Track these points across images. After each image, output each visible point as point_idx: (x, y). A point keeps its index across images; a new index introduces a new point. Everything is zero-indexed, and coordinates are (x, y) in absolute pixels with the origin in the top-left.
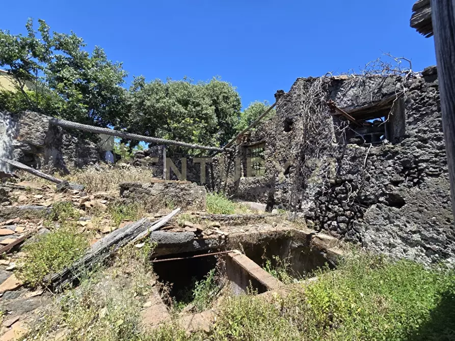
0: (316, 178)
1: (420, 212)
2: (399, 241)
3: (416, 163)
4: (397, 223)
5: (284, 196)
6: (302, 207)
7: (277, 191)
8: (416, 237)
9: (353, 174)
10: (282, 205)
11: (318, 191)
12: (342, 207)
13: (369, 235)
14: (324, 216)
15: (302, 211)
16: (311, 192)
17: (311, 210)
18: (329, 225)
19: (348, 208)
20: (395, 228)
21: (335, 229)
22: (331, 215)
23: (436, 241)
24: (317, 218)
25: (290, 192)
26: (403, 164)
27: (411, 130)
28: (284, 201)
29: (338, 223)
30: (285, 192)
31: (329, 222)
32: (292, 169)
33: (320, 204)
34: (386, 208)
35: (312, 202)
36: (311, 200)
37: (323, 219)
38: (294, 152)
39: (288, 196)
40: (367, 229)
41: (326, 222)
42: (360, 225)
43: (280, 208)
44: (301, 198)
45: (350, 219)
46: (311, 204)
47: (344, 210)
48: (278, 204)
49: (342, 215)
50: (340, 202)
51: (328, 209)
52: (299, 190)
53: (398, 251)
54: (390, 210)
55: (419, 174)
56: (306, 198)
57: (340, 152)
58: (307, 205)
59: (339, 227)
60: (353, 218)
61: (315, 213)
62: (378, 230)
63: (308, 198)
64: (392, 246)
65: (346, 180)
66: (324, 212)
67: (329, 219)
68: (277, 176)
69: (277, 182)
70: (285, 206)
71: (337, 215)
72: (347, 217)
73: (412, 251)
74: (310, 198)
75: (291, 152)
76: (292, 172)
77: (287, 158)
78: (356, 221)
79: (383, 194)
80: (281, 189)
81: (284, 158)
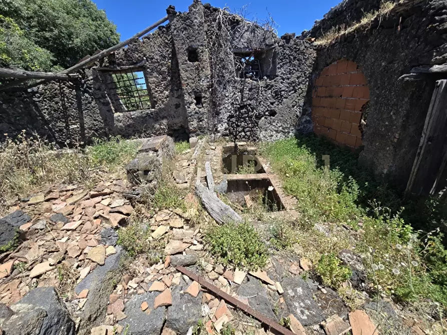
1: (282, 116)
2: (275, 133)
3: (280, 92)
4: (274, 124)
5: (200, 125)
6: (218, 129)
7: (192, 121)
8: (281, 128)
9: (251, 100)
10: (199, 132)
11: (230, 115)
12: (246, 122)
13: (261, 135)
14: (236, 131)
15: (219, 132)
16: (224, 116)
17: (226, 129)
18: (240, 136)
19: (250, 122)
20: (273, 127)
21: (244, 137)
22: (240, 129)
23: (286, 128)
24: (231, 133)
25: (206, 120)
26: (275, 92)
27: (280, 71)
28: (200, 128)
29: (245, 133)
30: (201, 121)
31: (240, 134)
32: (204, 100)
33: (232, 124)
34: (269, 118)
36: (225, 122)
37: (236, 133)
38: (204, 83)
39: (204, 124)
40: (261, 131)
41: (238, 135)
42: (258, 131)
43: (198, 135)
44: (216, 123)
45: (252, 128)
46: (225, 125)
47: (248, 124)
48: (194, 132)
49: (247, 127)
50: (245, 120)
51: (238, 126)
52: (214, 117)
53: (273, 138)
54: (271, 118)
55: (281, 98)
56: (220, 121)
57: (241, 85)
58: (222, 127)
59: (246, 135)
60: (253, 127)
61: (229, 131)
62: (266, 130)
63: (222, 121)
64: (272, 136)
65: (247, 105)
66: (235, 129)
67: (240, 132)
68: (189, 108)
69: (190, 113)
70: (203, 132)
71: (244, 128)
72: (250, 127)
73: (279, 135)
75: (201, 84)
76: (205, 102)
77: (198, 90)
78: (255, 129)
79: (268, 110)
80: (196, 118)
81: (194, 89)
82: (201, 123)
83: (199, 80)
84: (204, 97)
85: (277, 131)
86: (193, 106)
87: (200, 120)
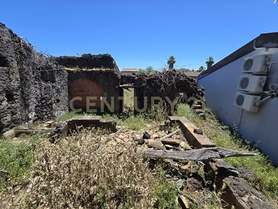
0: (32, 99)
1: (63, 102)
3: (59, 89)
4: (60, 106)
5: (14, 118)
7: (5, 117)
8: (63, 108)
9: (46, 95)
10: (13, 124)
11: (36, 106)
12: (46, 109)
13: (56, 114)
14: (42, 115)
15: (30, 119)
16: (32, 107)
17: (35, 116)
19: (48, 108)
20: (60, 108)
21: (48, 118)
22: (45, 114)
23: (65, 107)
24: (39, 118)
25: (19, 113)
26: (57, 90)
27: (57, 79)
28: (14, 121)
31: (45, 117)
32: (16, 97)
33: (38, 111)
35: (34, 112)
36: (34, 111)
37: (42, 117)
38: (15, 84)
39: (18, 116)
40: (55, 112)
43: (12, 127)
44: (27, 113)
45: (50, 111)
46: (34, 113)
47: (48, 109)
49: (48, 111)
50: (45, 107)
51: (42, 112)
52: (25, 109)
53: (61, 114)
54: (58, 104)
55: (60, 93)
56: (30, 112)
57: (40, 86)
58: (32, 115)
59: (48, 116)
61: (38, 116)
62: (57, 111)
65: (45, 97)
70: (17, 123)
71: (46, 112)
73: (63, 112)
74: (33, 111)
75: (13, 84)
76: (17, 99)
77: (9, 89)
78: (52, 111)
79: (56, 100)
80: (9, 113)
81: (5, 89)
82: (15, 116)
83: (10, 81)
84: (16, 94)
85: (62, 110)
86: (5, 103)
87: (13, 114)
